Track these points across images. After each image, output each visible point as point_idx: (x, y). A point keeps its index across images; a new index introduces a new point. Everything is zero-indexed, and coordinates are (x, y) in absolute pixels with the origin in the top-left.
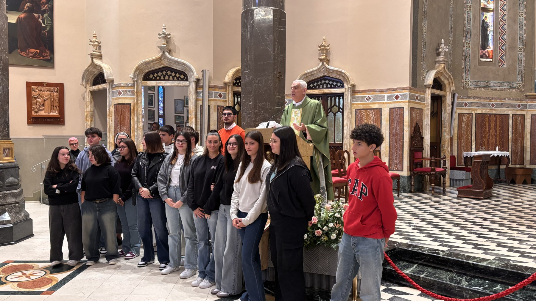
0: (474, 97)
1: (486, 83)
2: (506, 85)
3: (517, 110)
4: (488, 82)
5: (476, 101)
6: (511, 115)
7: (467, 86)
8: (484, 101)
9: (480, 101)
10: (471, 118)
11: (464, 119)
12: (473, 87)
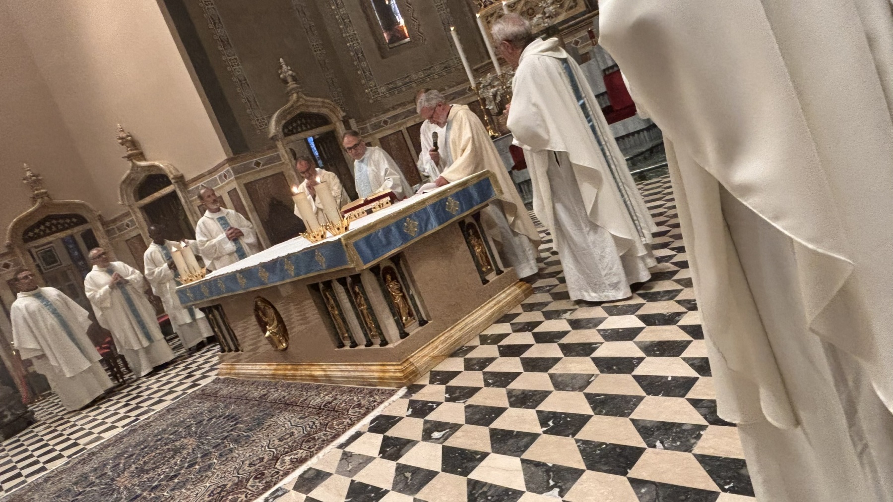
0: (394, 107)
5: (399, 111)
7: (376, 96)
9: (406, 108)
10: (402, 137)
11: (392, 144)
12: (387, 93)
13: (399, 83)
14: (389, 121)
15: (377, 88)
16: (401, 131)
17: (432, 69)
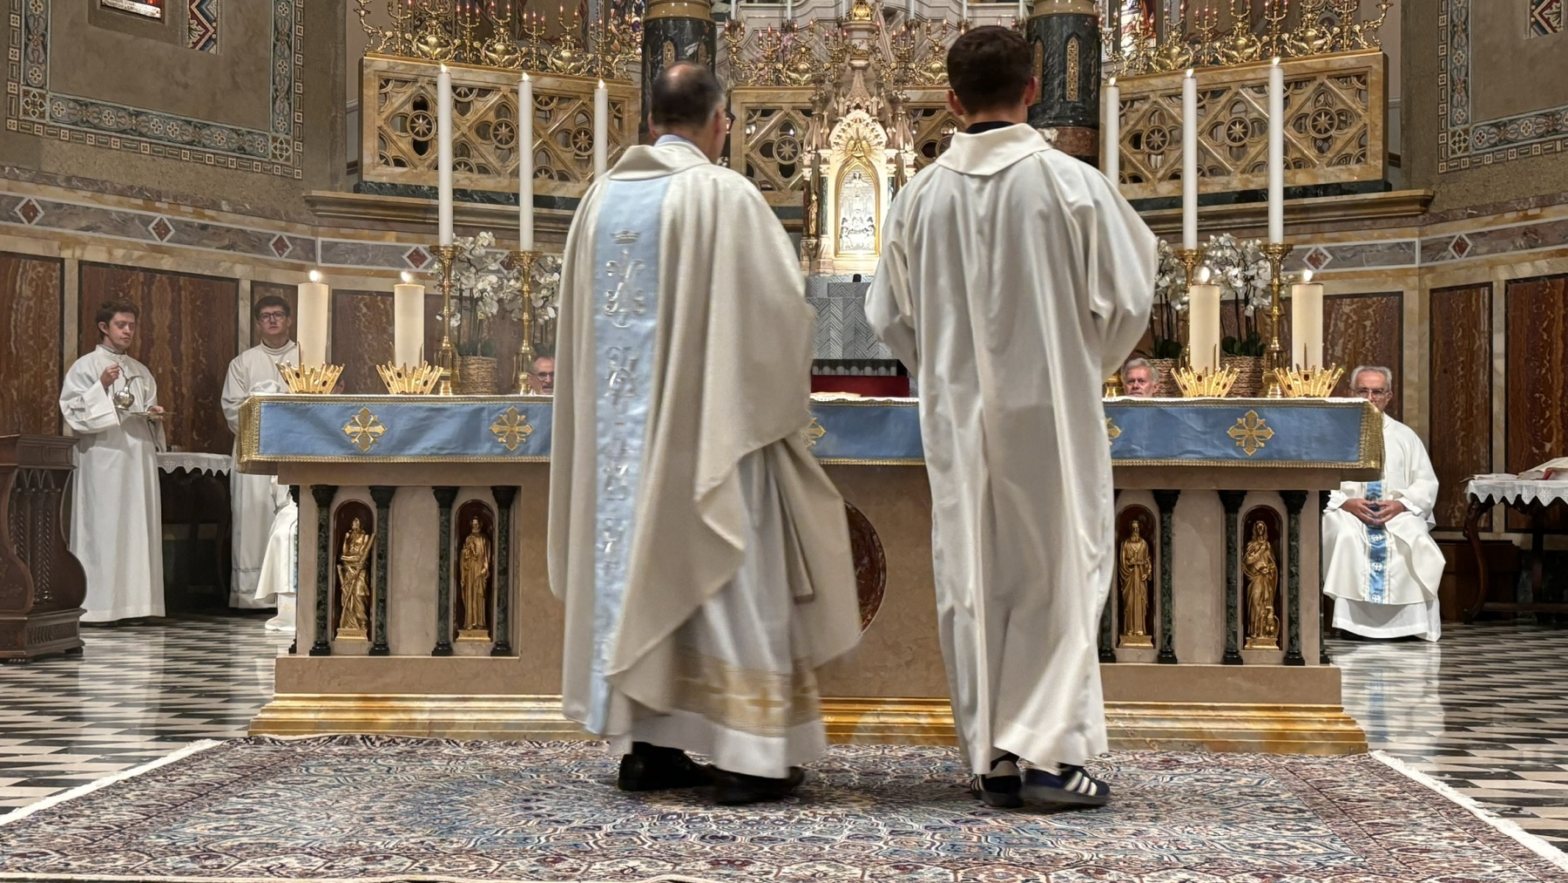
0: (68, 179)
1: (130, 114)
2: (219, 136)
3: (275, 266)
4: (138, 114)
5: (80, 199)
6: (245, 286)
7: (34, 118)
8: (120, 204)
9: (100, 202)
10: (58, 282)
11: (21, 287)
12: (64, 126)
13: (109, 119)
14: (41, 213)
15: (42, 96)
16: (62, 261)
17: (206, 132)
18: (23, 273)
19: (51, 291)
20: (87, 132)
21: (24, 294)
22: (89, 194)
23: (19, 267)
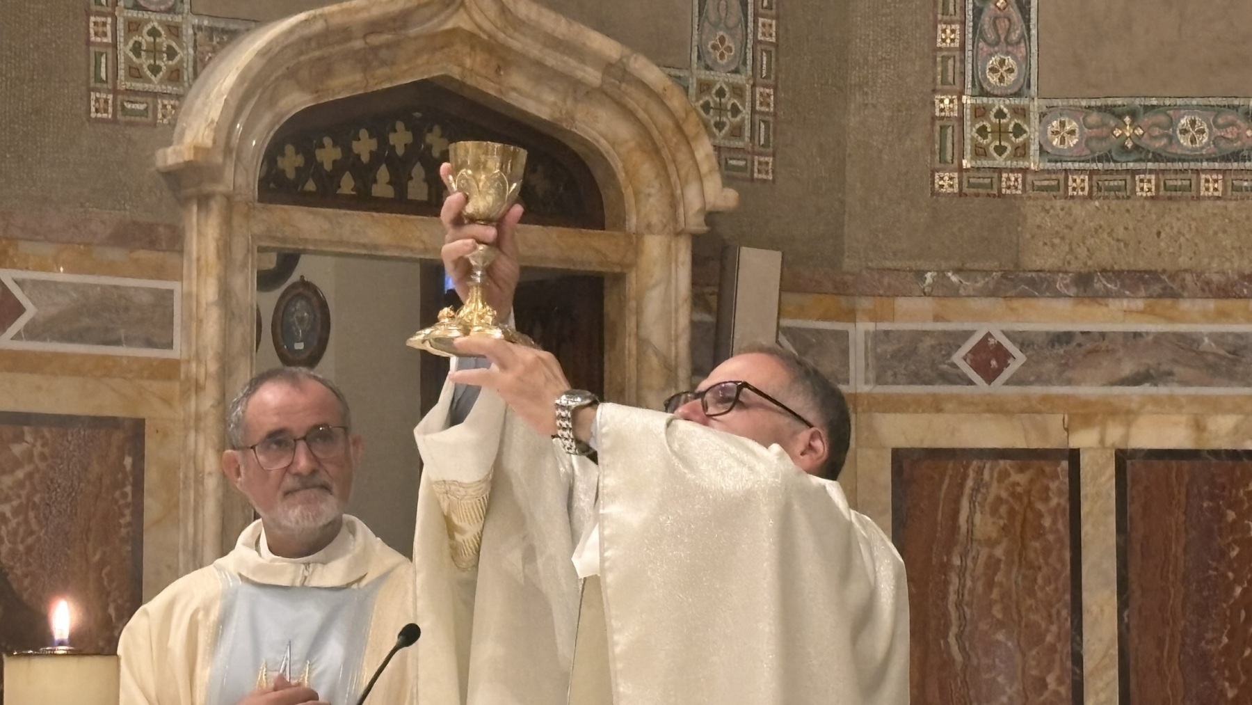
0: (1083, 282)
5: (1116, 317)
7: (1000, 161)
9: (1171, 320)
10: (1064, 502)
11: (970, 520)
12: (1077, 165)
14: (1019, 359)
15: (1022, 112)
16: (1074, 456)
18: (976, 490)
19: (1047, 522)
20: (1134, 172)
21: (978, 534)
22: (1140, 304)
23: (964, 478)
